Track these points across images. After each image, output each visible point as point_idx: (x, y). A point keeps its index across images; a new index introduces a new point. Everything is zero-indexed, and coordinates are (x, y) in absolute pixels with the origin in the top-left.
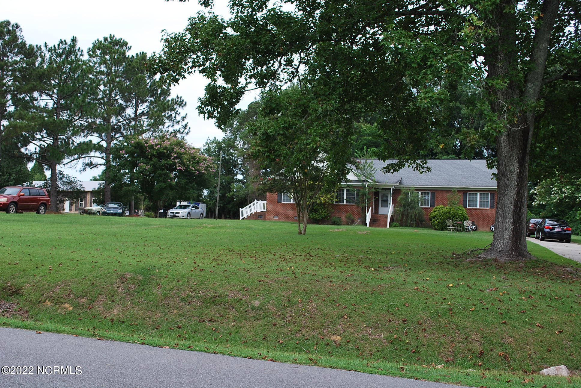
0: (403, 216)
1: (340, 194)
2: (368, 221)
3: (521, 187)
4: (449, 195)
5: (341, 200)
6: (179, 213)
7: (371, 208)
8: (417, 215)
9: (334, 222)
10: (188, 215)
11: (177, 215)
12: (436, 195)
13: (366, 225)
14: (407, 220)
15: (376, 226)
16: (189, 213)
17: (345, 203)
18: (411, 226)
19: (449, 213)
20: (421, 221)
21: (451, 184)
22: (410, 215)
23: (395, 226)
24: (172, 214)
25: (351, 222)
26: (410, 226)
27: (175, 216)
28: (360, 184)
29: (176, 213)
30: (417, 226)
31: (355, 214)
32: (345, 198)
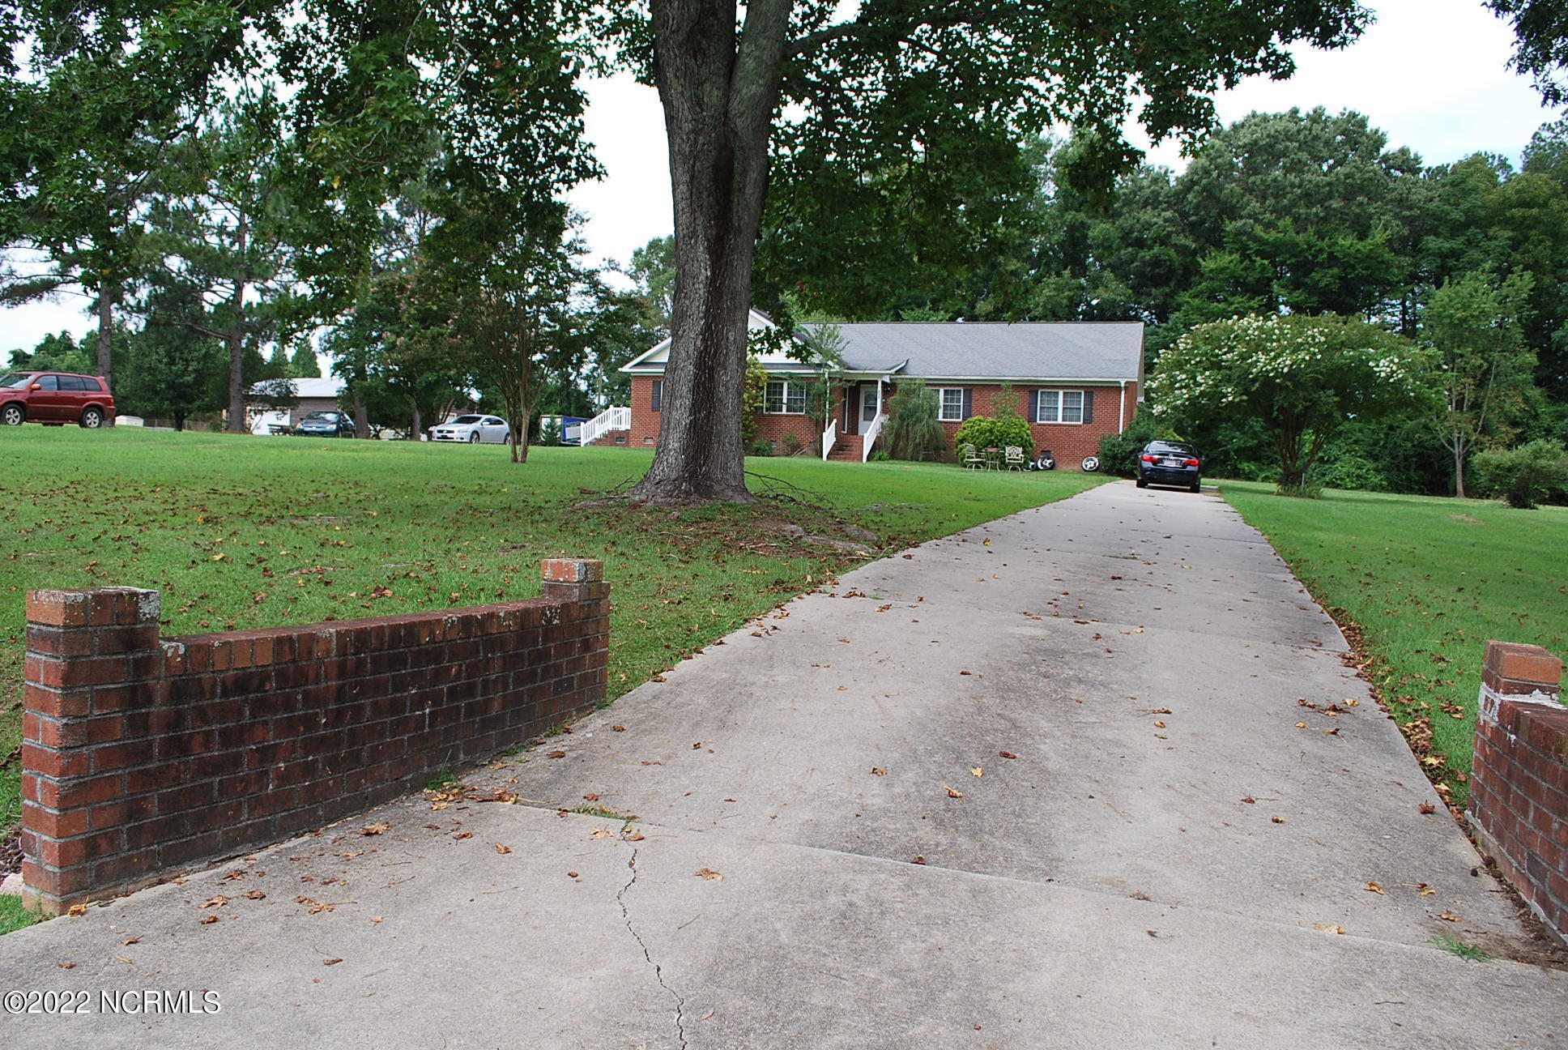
0: (898, 436)
1: (775, 393)
2: (825, 453)
3: (714, 317)
4: (994, 396)
5: (775, 405)
6: (452, 432)
7: (835, 421)
8: (927, 436)
9: (758, 450)
10: (472, 437)
11: (449, 435)
12: (975, 396)
13: (821, 456)
14: (906, 446)
15: (839, 459)
16: (475, 432)
17: (784, 412)
18: (914, 459)
19: (991, 431)
20: (936, 449)
21: (1005, 372)
22: (911, 435)
23: (880, 459)
24: (440, 435)
25: (794, 449)
26: (912, 460)
27: (445, 437)
28: (812, 371)
29: (449, 432)
30: (928, 459)
31: (803, 435)
32: (785, 401)
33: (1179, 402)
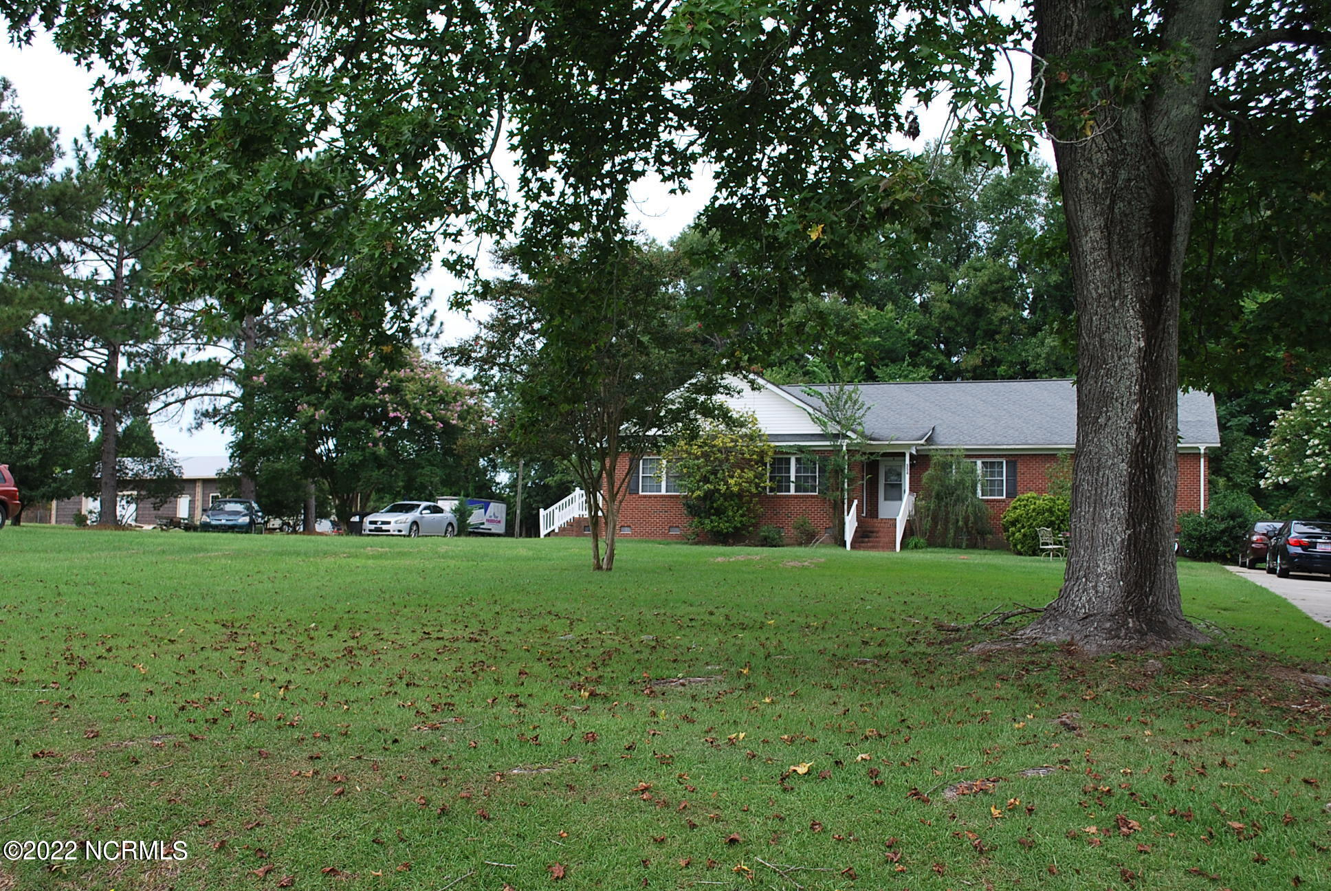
0: (935, 520)
1: (780, 470)
2: (849, 537)
4: (1050, 468)
5: (783, 484)
6: (389, 523)
7: (856, 502)
8: (972, 519)
9: (766, 538)
10: (411, 529)
11: (385, 527)
12: (1021, 468)
13: (844, 545)
14: (946, 529)
15: (868, 548)
16: (415, 523)
17: (792, 492)
18: (956, 546)
19: (1050, 511)
20: (982, 533)
21: (1056, 439)
22: (952, 517)
23: (916, 547)
24: (373, 527)
25: (808, 538)
26: (954, 547)
27: (380, 530)
28: (828, 443)
29: (383, 523)
30: (973, 546)
31: (818, 518)
32: (793, 478)
33: (1315, 473)
